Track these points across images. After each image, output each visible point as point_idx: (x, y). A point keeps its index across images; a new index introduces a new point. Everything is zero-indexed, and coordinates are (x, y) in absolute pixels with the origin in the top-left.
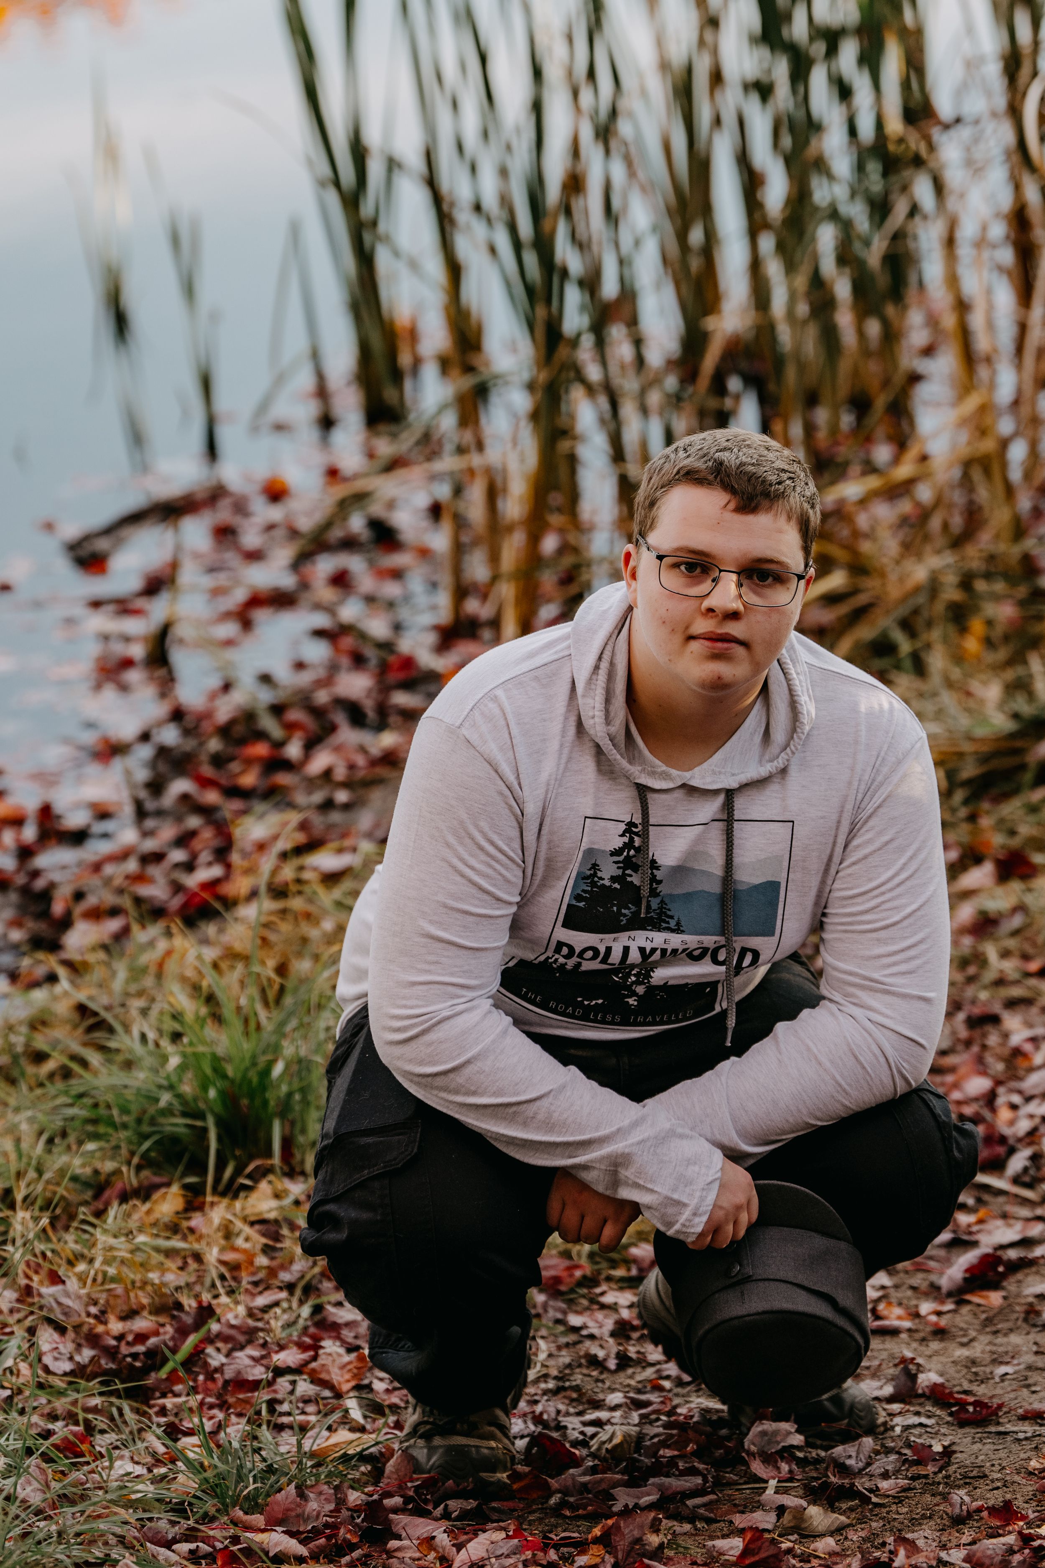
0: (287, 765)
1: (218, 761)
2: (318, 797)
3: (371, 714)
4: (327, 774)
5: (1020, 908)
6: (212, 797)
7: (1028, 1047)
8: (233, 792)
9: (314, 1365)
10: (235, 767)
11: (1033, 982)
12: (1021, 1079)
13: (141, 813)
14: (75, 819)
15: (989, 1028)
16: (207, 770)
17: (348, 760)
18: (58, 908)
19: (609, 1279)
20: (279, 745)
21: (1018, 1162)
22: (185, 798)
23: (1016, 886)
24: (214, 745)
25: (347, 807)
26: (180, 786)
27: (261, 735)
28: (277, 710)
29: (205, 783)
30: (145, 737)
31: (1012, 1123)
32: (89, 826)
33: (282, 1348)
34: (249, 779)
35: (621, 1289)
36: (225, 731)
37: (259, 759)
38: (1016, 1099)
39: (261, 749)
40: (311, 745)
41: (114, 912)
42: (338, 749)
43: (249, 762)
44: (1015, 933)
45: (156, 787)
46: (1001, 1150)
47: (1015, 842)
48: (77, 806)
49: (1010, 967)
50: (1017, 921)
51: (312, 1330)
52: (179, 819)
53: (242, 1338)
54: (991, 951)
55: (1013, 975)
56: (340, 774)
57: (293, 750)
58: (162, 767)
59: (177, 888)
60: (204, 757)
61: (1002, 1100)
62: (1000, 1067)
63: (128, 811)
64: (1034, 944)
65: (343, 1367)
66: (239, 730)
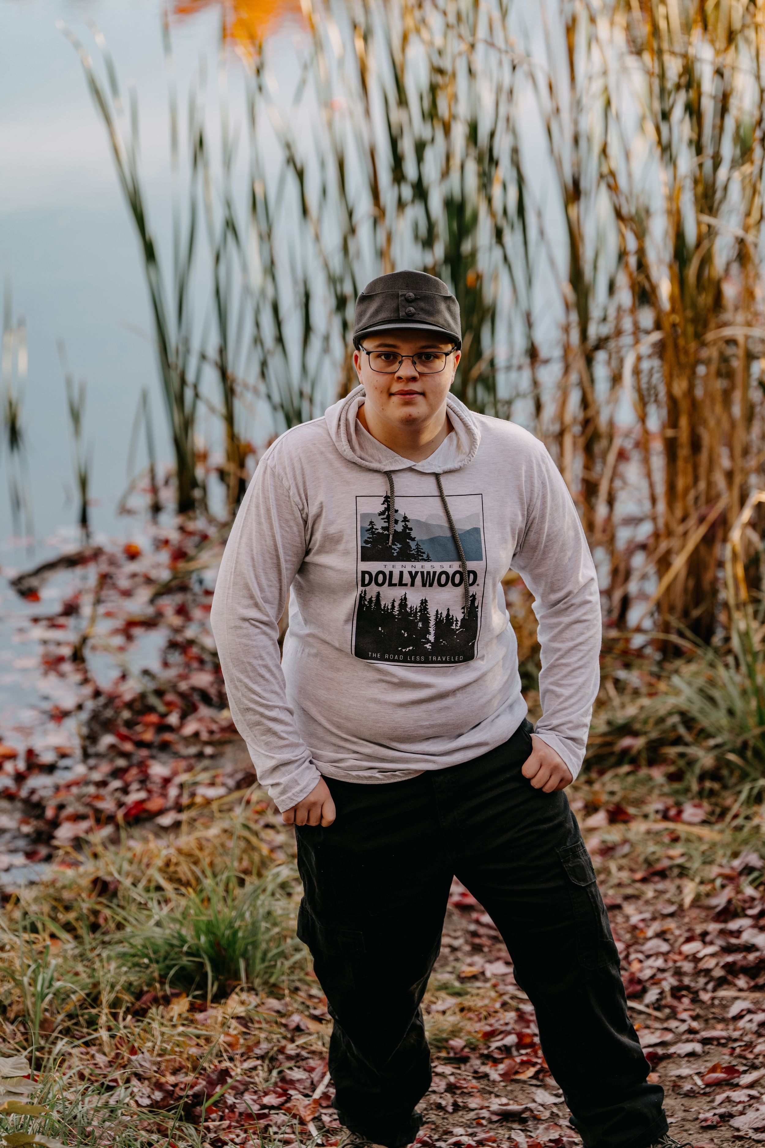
0: (170, 728)
1: (129, 724)
2: (193, 750)
3: (215, 699)
4: (196, 735)
5: (625, 841)
6: (128, 747)
7: (641, 925)
8: (140, 744)
9: (288, 1105)
10: (139, 728)
11: (638, 885)
12: (643, 944)
13: (86, 755)
14: (48, 758)
15: (617, 912)
16: (124, 731)
17: (207, 727)
18: (50, 813)
19: (438, 1058)
20: (164, 716)
21: (652, 996)
22: (112, 747)
23: (621, 827)
24: (126, 714)
25: (212, 757)
26: (108, 740)
27: (151, 709)
28: (159, 693)
29: (123, 738)
30: (80, 707)
31: (641, 970)
32: (56, 762)
33: (266, 1094)
34: (149, 736)
35: (445, 1064)
36: (129, 705)
37: (153, 724)
38: (640, 956)
39: (153, 718)
40: (183, 717)
41: (82, 817)
42: (201, 720)
43: (147, 725)
44: (625, 856)
45: (92, 738)
46: (639, 988)
47: (616, 799)
48: (47, 748)
49: (624, 876)
50: (626, 849)
51: (280, 1084)
52: (112, 761)
53: (242, 1088)
54: (613, 866)
55: (626, 881)
56: (205, 736)
57: (173, 719)
58: (96, 727)
59: (120, 805)
60: (120, 722)
61: (632, 957)
62: (628, 936)
63: (78, 753)
64: (636, 863)
65: (305, 1107)
66: (138, 705)
